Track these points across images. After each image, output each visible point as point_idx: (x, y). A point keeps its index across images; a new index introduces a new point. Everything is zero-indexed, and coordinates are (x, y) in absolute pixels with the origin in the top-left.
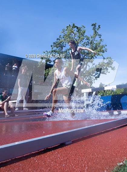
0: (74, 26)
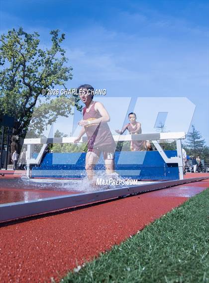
0: (21, 32)
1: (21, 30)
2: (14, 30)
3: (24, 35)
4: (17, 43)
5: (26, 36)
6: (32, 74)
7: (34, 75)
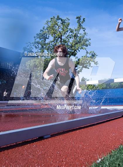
0: (58, 18)
1: (58, 17)
2: (54, 17)
3: (60, 20)
4: (56, 25)
5: (61, 21)
7: (67, 44)
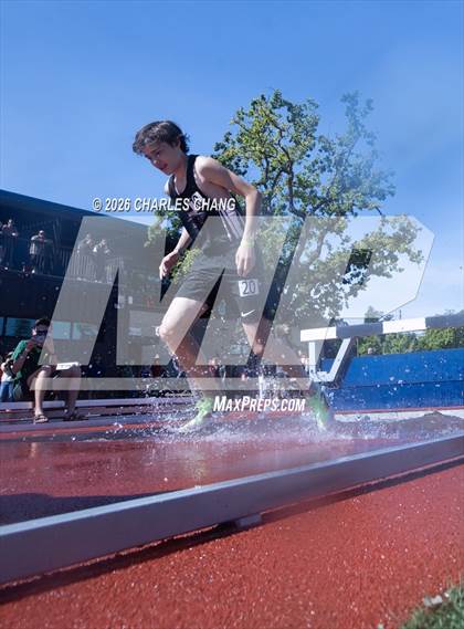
1: (277, 96)
2: (263, 98)
3: (286, 107)
4: (271, 127)
5: (289, 110)
6: (308, 190)
7: (312, 192)
